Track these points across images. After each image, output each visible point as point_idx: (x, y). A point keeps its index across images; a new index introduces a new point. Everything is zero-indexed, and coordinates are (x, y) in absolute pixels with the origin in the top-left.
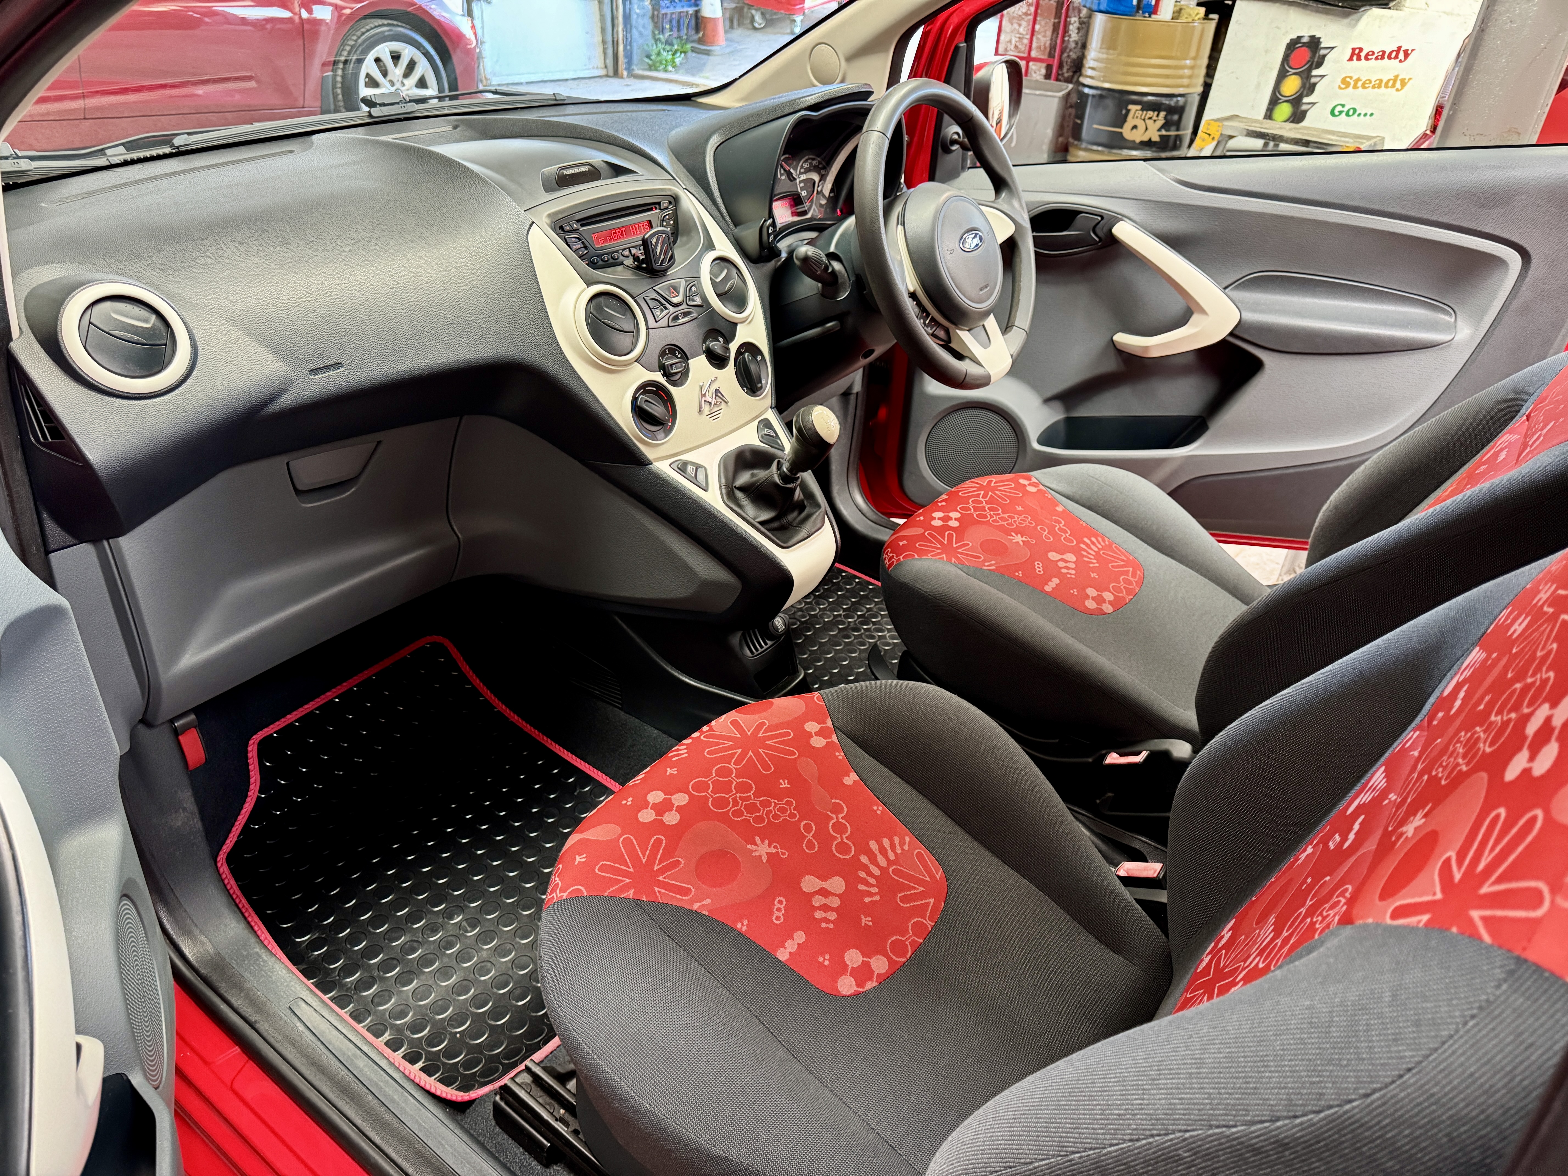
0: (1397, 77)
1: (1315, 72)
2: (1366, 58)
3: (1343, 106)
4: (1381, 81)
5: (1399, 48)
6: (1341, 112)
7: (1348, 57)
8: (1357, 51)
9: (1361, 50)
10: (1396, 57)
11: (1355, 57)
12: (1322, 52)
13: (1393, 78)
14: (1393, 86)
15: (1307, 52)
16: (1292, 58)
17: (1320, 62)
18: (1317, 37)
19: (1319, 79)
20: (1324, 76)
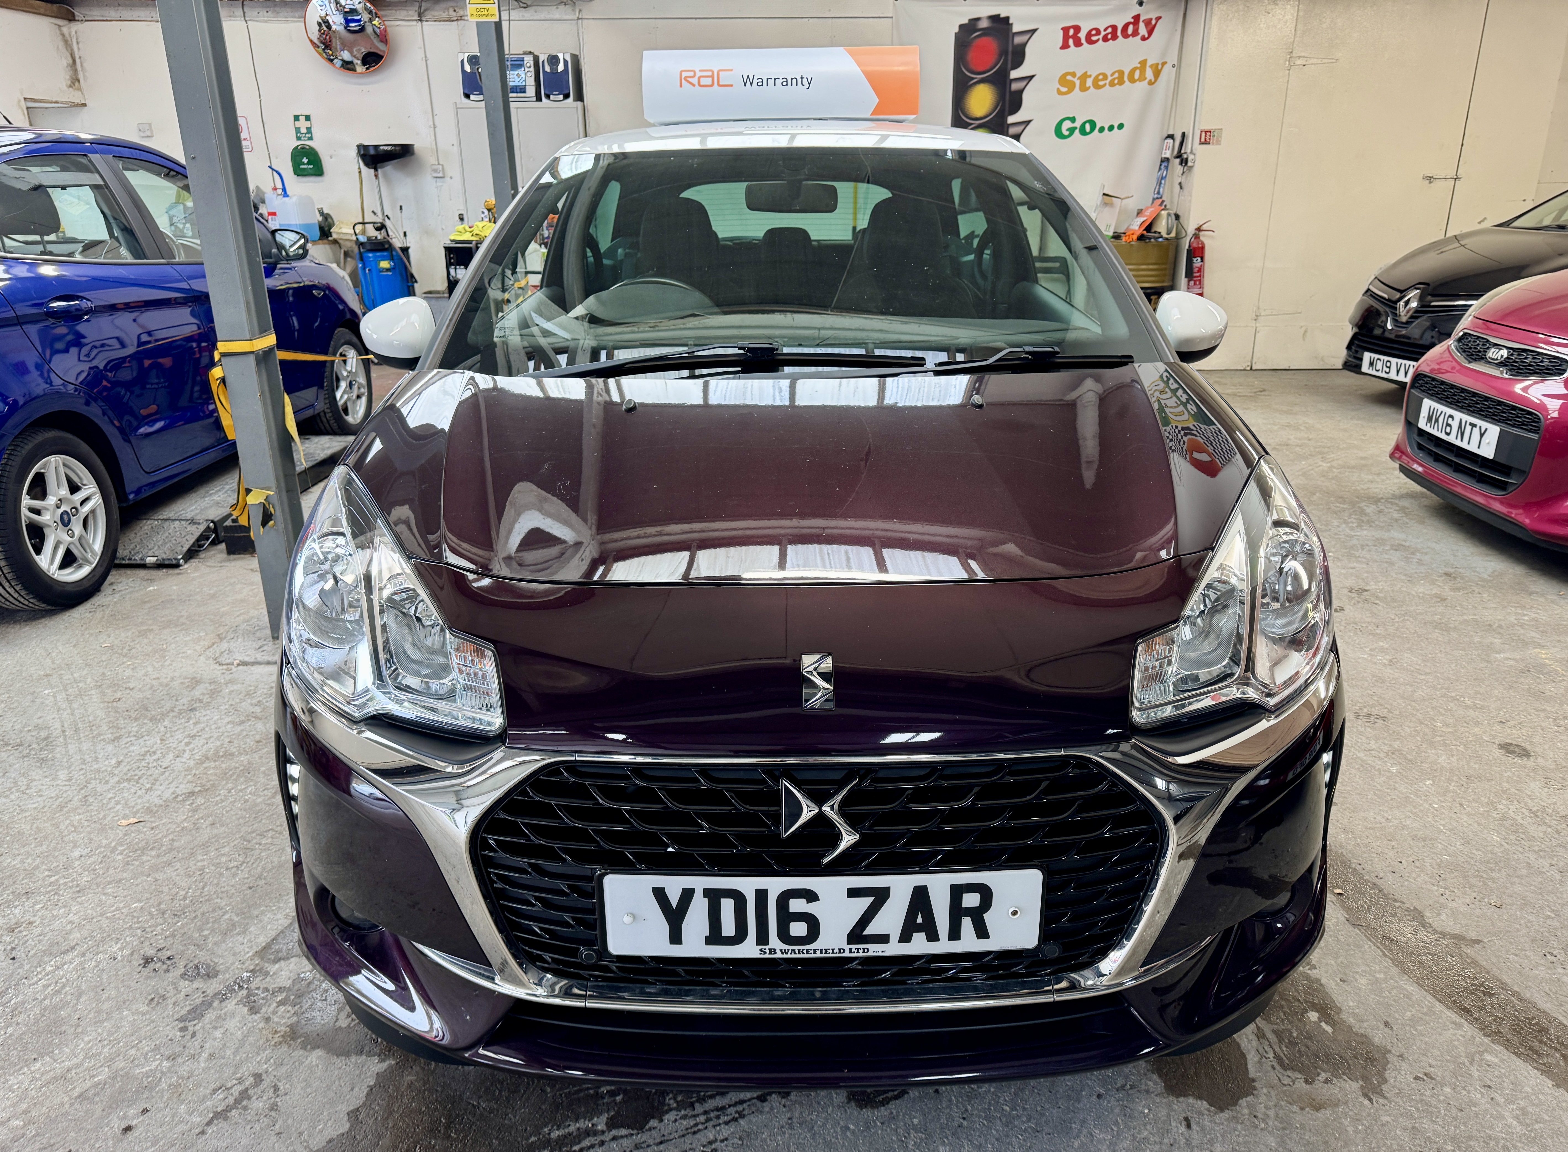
0: (1143, 63)
1: (1014, 74)
2: (1090, 41)
3: (1073, 120)
4: (1121, 73)
5: (1137, 18)
6: (1072, 130)
7: (1060, 44)
8: (1071, 32)
9: (1077, 29)
10: (1135, 33)
11: (1071, 42)
12: (1018, 40)
13: (1139, 65)
14: (1142, 78)
15: (992, 44)
16: (971, 56)
17: (1018, 56)
18: (1002, 16)
19: (1024, 83)
20: (1031, 77)
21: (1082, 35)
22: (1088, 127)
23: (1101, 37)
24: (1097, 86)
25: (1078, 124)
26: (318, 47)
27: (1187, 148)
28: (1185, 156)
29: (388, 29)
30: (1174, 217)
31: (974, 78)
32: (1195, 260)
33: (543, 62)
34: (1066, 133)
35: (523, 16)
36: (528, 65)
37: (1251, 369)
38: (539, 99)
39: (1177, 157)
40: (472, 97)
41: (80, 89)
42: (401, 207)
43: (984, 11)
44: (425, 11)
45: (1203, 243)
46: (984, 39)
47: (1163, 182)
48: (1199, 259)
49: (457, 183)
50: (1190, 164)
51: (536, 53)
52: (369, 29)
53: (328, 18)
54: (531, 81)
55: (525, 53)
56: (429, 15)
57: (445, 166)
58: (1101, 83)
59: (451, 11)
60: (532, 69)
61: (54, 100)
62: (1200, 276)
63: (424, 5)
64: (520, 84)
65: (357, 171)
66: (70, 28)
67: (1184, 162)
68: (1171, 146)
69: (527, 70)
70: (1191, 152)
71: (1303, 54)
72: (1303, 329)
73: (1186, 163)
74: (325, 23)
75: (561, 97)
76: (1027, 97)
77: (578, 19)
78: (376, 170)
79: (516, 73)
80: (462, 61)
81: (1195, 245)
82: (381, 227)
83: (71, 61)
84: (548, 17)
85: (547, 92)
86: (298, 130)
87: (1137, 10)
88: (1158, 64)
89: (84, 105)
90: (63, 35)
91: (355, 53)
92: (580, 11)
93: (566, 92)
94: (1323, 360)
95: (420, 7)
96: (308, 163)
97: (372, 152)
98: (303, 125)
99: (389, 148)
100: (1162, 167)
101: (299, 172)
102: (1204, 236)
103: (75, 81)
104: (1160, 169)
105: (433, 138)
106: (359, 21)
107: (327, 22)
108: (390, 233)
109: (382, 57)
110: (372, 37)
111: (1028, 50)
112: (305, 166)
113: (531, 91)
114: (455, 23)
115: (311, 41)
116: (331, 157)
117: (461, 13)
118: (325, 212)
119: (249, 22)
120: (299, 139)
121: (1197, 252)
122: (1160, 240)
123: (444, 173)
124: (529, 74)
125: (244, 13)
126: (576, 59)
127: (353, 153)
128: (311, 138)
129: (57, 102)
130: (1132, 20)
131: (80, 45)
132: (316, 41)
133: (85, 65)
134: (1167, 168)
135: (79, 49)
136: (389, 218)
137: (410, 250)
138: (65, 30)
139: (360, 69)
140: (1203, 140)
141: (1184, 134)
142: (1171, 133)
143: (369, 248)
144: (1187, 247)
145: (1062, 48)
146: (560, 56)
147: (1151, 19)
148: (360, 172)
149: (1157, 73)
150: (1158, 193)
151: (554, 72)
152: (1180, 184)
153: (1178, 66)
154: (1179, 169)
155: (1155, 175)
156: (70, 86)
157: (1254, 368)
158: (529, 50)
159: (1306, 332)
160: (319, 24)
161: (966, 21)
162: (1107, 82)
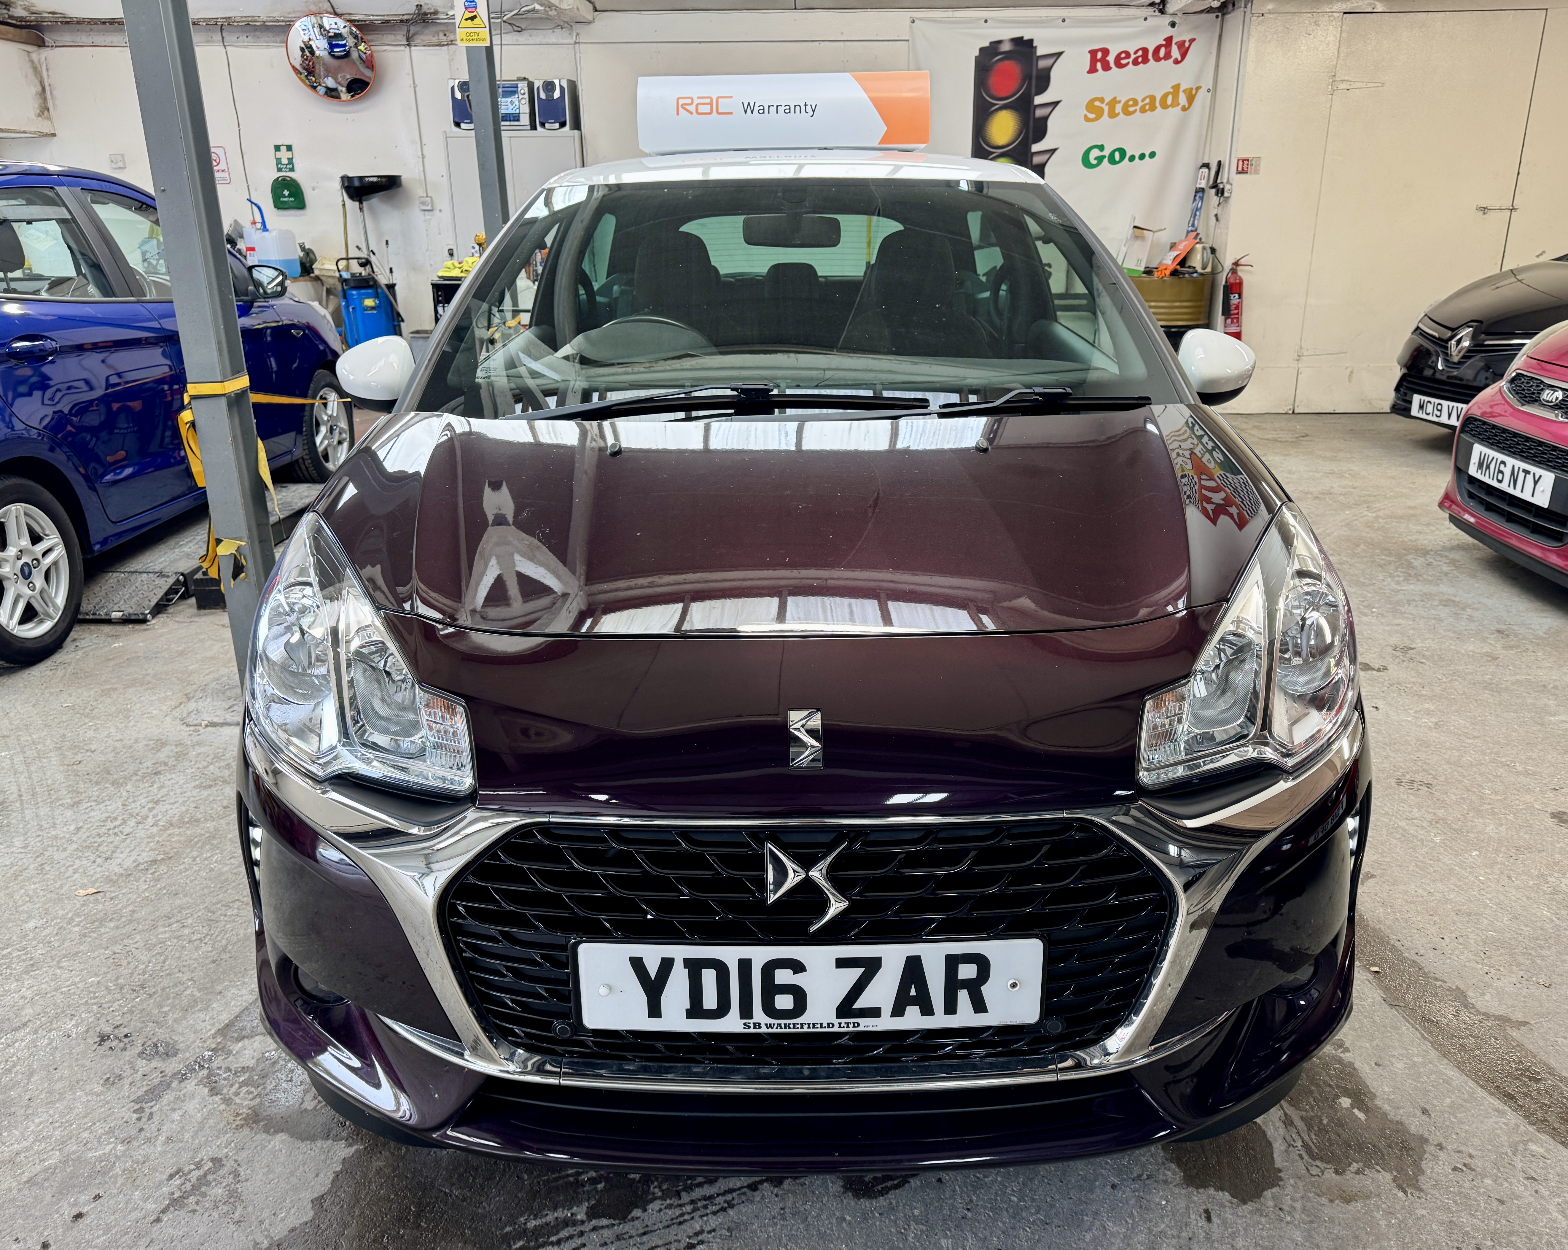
0: (1176, 88)
1: (1038, 100)
2: (1119, 65)
3: (1101, 148)
4: (1153, 98)
5: (1169, 40)
6: (1100, 159)
7: (1088, 68)
8: (1099, 55)
9: (1106, 52)
10: (1168, 56)
11: (1099, 65)
12: (1042, 64)
13: (1171, 90)
14: (1175, 103)
15: (1014, 68)
16: (992, 80)
17: (1043, 81)
18: (1025, 38)
19: (1050, 109)
20: (1056, 103)
21: (1111, 58)
22: (1117, 156)
23: (1130, 60)
24: (1127, 113)
25: (1106, 152)
26: (301, 74)
27: (1223, 178)
28: (1221, 186)
29: (375, 55)
30: (1209, 251)
31: (996, 104)
32: (1232, 296)
33: (538, 88)
34: (1094, 162)
35: (517, 40)
36: (522, 92)
37: (1293, 413)
38: (533, 127)
39: (1213, 187)
40: (463, 126)
41: (49, 118)
42: (387, 241)
43: (1006, 34)
44: (414, 35)
45: (1241, 279)
46: (1006, 62)
47: (1198, 213)
48: (1237, 295)
49: (446, 216)
50: (1226, 194)
51: (530, 79)
52: (354, 55)
53: (311, 43)
54: (525, 109)
55: (519, 79)
56: (418, 40)
57: (434, 199)
58: (1131, 109)
59: (441, 35)
60: (526, 96)
61: (22, 129)
62: (1238, 314)
63: (413, 29)
64: (513, 112)
65: (341, 204)
66: (39, 54)
67: (1220, 192)
68: (1206, 175)
69: (521, 96)
70: (1228, 182)
71: (1347, 78)
72: (1349, 370)
73: (1223, 194)
74: (307, 49)
75: (557, 125)
76: (1052, 125)
77: (576, 43)
78: (361, 202)
79: (510, 100)
80: (453, 88)
81: (1232, 281)
82: (365, 263)
83: (39, 88)
84: (544, 41)
85: (542, 121)
86: (278, 161)
87: (1169, 32)
88: (1192, 89)
89: (54, 135)
90: (32, 61)
91: (340, 79)
92: (578, 34)
93: (562, 120)
94: (1370, 403)
95: (408, 31)
96: (290, 196)
97: (357, 183)
98: (284, 155)
99: (375, 180)
100: (1197, 198)
101: (279, 205)
102: (1242, 271)
103: (44, 110)
104: (1195, 200)
105: (421, 169)
106: (345, 45)
107: (310, 48)
108: (375, 269)
109: (368, 84)
110: (358, 63)
111: (1053, 74)
112: (287, 199)
113: (525, 119)
114: (445, 48)
115: (293, 67)
116: (314, 189)
117: (452, 37)
118: (307, 247)
119: (228, 48)
120: (279, 170)
121: (1234, 287)
122: (1195, 275)
123: (432, 206)
124: (523, 102)
125: (223, 38)
126: (573, 86)
127: (337, 184)
128: (292, 170)
129: (25, 132)
130: (1164, 43)
131: (50, 72)
132: (298, 67)
133: (54, 93)
134: (1202, 198)
135: (48, 76)
136: (374, 254)
137: (396, 288)
138: (34, 56)
139: (345, 96)
140: (1240, 169)
141: (1219, 163)
142: (1206, 161)
143: (352, 284)
144: (1223, 283)
145: (1089, 72)
146: (557, 82)
147: (1185, 41)
148: (344, 205)
149: (1191, 98)
150: (1193, 225)
151: (550, 99)
152: (1216, 215)
153: (1213, 91)
154: (1215, 200)
155: (1190, 206)
156: (39, 115)
157: (1296, 412)
158: (523, 76)
159: (1352, 372)
160: (302, 49)
161: (987, 44)
162: (1138, 108)
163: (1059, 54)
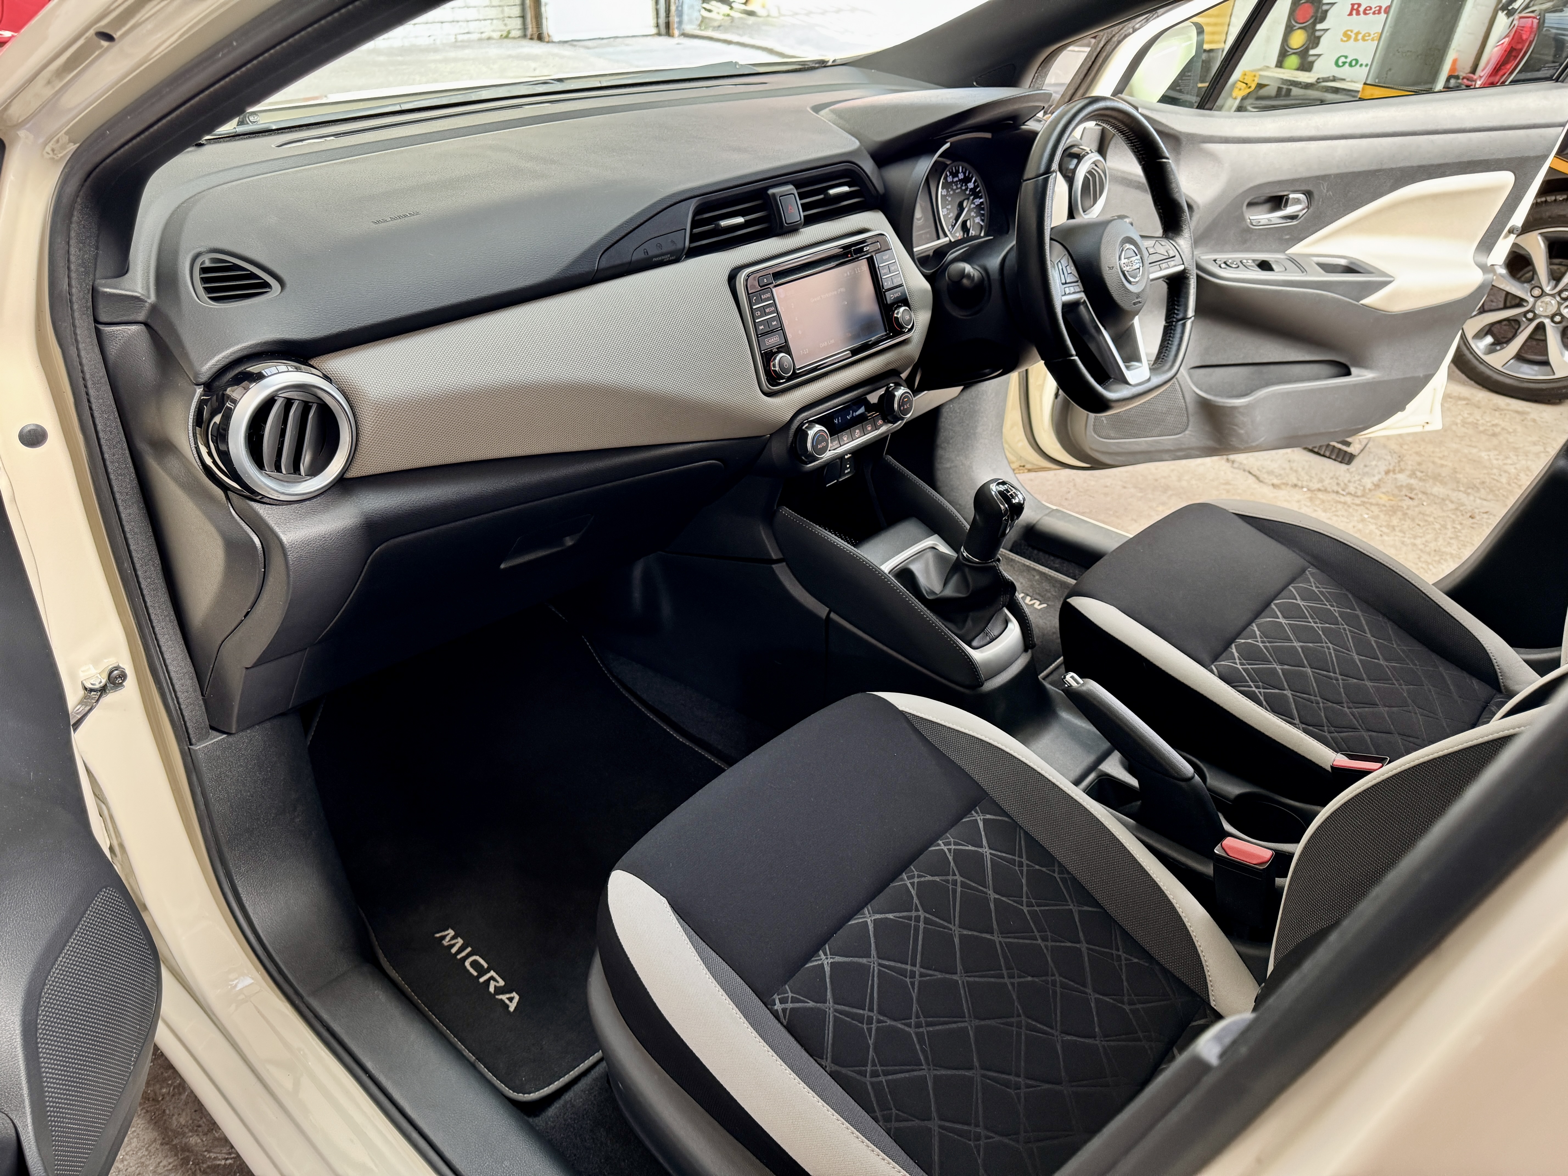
1: (1319, 26)
2: (1365, 13)
3: (1346, 57)
6: (1344, 63)
7: (1348, 13)
8: (1356, 7)
9: (1359, 5)
11: (1354, 12)
12: (1325, 8)
17: (1323, 17)
20: (1327, 30)
21: (1361, 9)
22: (1354, 63)
23: (1371, 11)
24: (1364, 39)
25: (1348, 60)
31: (1297, 26)
34: (1341, 64)
58: (1367, 38)
76: (1322, 40)
162: (1370, 38)
163: (1333, 4)
